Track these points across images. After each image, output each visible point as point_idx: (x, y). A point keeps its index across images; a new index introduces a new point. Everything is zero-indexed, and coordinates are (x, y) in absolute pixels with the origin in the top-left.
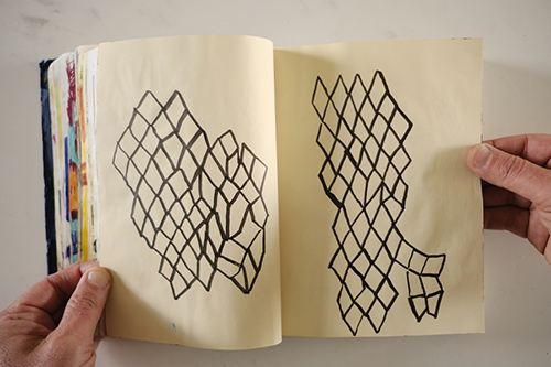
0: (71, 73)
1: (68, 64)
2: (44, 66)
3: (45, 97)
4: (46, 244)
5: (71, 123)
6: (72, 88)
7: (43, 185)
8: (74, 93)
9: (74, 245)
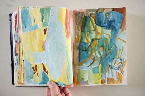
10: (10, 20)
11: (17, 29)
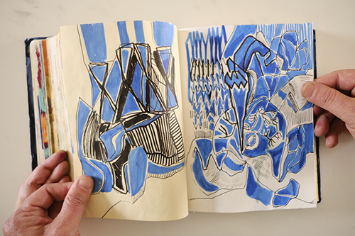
0: (38, 55)
1: (37, 49)
5: (40, 86)
6: (39, 64)
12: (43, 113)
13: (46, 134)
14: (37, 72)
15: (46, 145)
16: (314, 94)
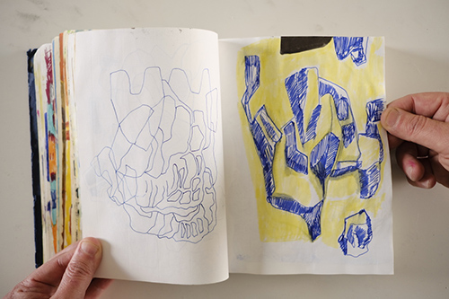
0: (48, 61)
1: (46, 53)
2: (31, 54)
3: (31, 80)
4: (33, 199)
5: (49, 102)
6: (50, 73)
7: (31, 151)
8: (51, 77)
9: (54, 201)
10: (30, 70)
11: (53, 98)
12: (50, 136)
13: (54, 162)
14: (45, 82)
15: (53, 177)
16: (398, 122)
